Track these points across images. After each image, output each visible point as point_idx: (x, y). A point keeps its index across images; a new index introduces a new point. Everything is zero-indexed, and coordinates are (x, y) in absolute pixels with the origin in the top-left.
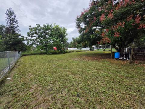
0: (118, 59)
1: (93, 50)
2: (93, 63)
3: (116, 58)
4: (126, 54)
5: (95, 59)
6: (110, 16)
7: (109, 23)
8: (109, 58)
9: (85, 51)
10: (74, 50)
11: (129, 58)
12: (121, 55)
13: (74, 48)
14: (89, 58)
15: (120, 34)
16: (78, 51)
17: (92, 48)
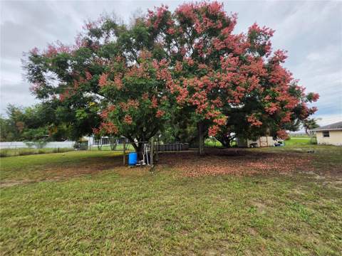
0: (134, 165)
1: (84, 149)
2: (76, 184)
3: (131, 165)
4: (145, 155)
5: (84, 173)
6: (118, 84)
7: (116, 95)
8: (120, 165)
9: (59, 151)
10: (7, 150)
11: (149, 163)
12: (139, 157)
13: (12, 140)
14: (69, 170)
15: (133, 120)
16: (28, 151)
17: (81, 142)
